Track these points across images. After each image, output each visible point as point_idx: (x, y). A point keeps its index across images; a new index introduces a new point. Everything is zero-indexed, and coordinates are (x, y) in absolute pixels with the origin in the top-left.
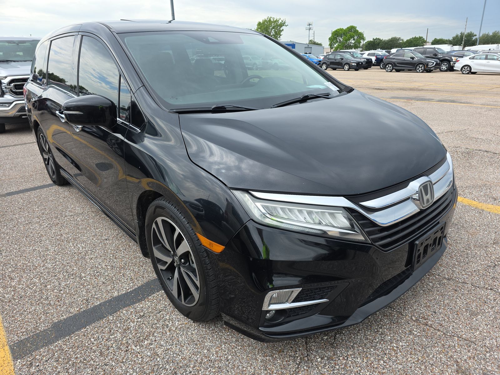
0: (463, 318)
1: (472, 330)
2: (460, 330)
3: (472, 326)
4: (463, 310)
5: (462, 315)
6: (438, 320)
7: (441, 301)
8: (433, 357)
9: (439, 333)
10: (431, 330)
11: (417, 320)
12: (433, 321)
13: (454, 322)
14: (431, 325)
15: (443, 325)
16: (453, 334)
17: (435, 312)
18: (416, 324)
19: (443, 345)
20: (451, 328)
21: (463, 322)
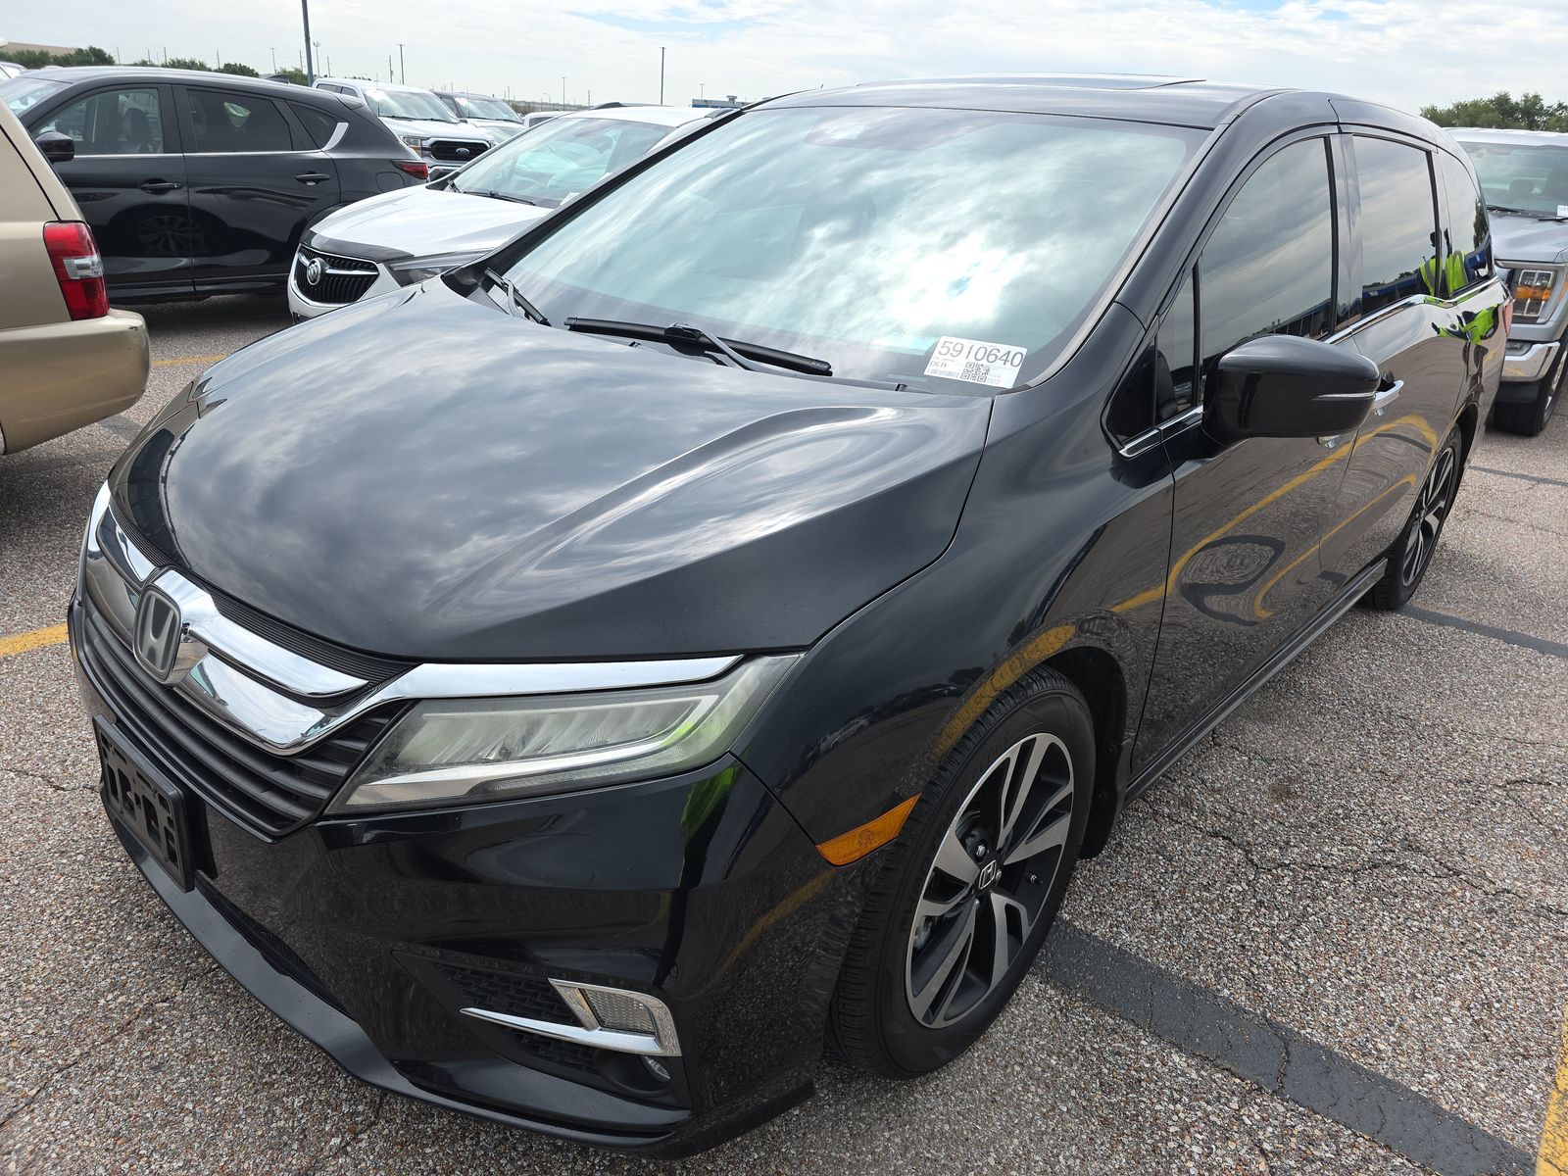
0: (92, 1145)
1: (32, 1152)
2: (52, 1115)
3: (46, 1159)
4: (126, 1165)
5: (107, 1150)
6: (121, 1066)
7: (196, 1103)
8: (15, 1015)
9: (77, 1052)
10: (96, 1037)
11: (149, 1011)
12: (126, 1051)
13: (93, 1111)
14: (116, 1042)
15: (98, 1074)
16: (51, 1089)
17: (156, 1069)
18: (141, 1006)
19: (31, 1050)
20: (76, 1092)
21: (78, 1137)
